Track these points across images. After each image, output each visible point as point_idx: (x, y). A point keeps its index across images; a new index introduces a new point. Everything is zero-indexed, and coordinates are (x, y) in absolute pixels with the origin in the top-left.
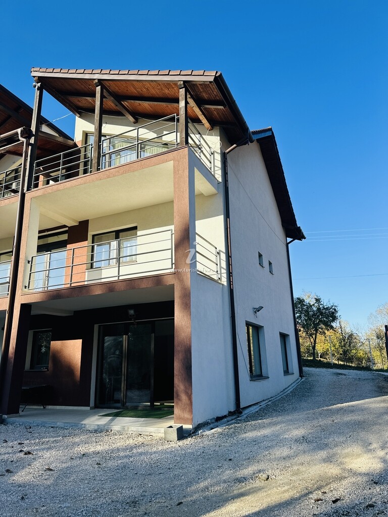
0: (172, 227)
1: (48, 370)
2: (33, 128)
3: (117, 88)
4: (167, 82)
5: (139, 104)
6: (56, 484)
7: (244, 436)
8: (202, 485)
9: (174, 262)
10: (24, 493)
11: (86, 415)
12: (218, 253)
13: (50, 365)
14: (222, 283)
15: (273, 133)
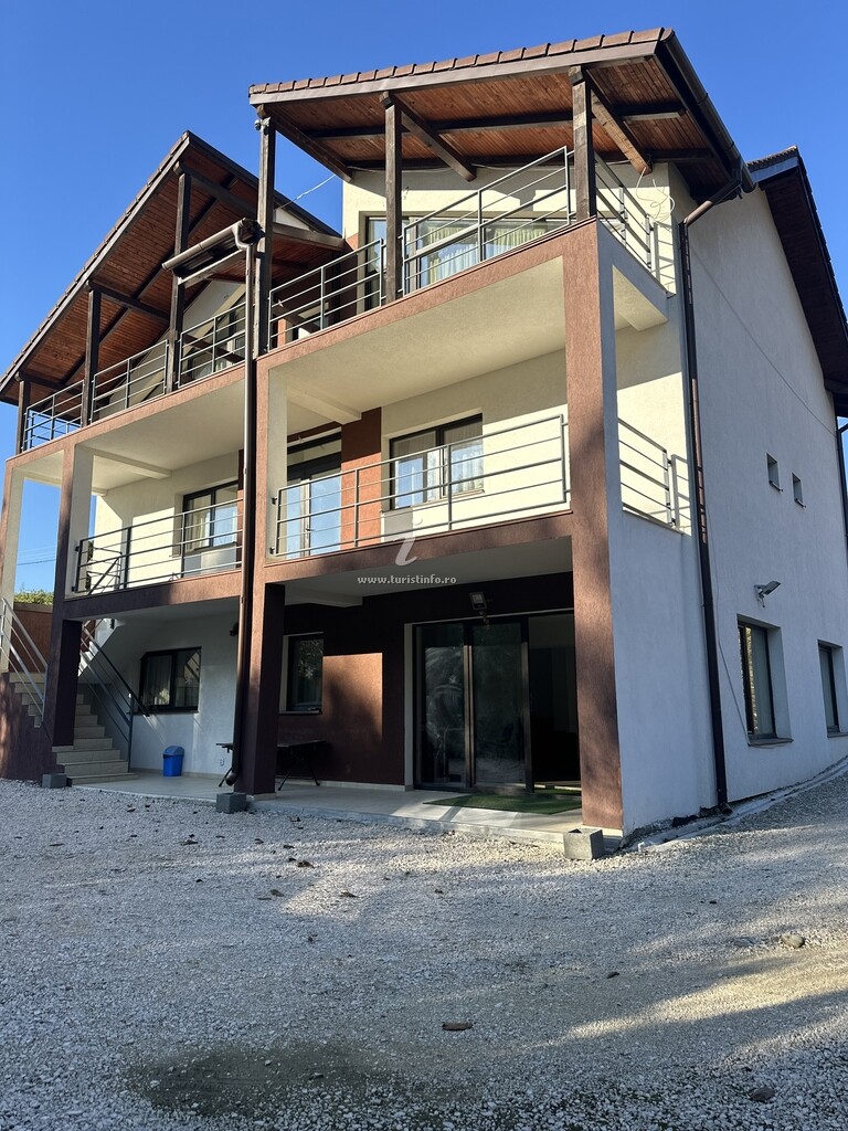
0: (563, 410)
1: (321, 712)
2: (262, 220)
3: (429, 105)
4: (543, 73)
5: (480, 134)
6: (365, 921)
7: (740, 858)
8: (657, 945)
9: (568, 487)
10: (312, 932)
11: (400, 802)
12: (669, 462)
13: (326, 703)
14: (681, 529)
15: (800, 161)
